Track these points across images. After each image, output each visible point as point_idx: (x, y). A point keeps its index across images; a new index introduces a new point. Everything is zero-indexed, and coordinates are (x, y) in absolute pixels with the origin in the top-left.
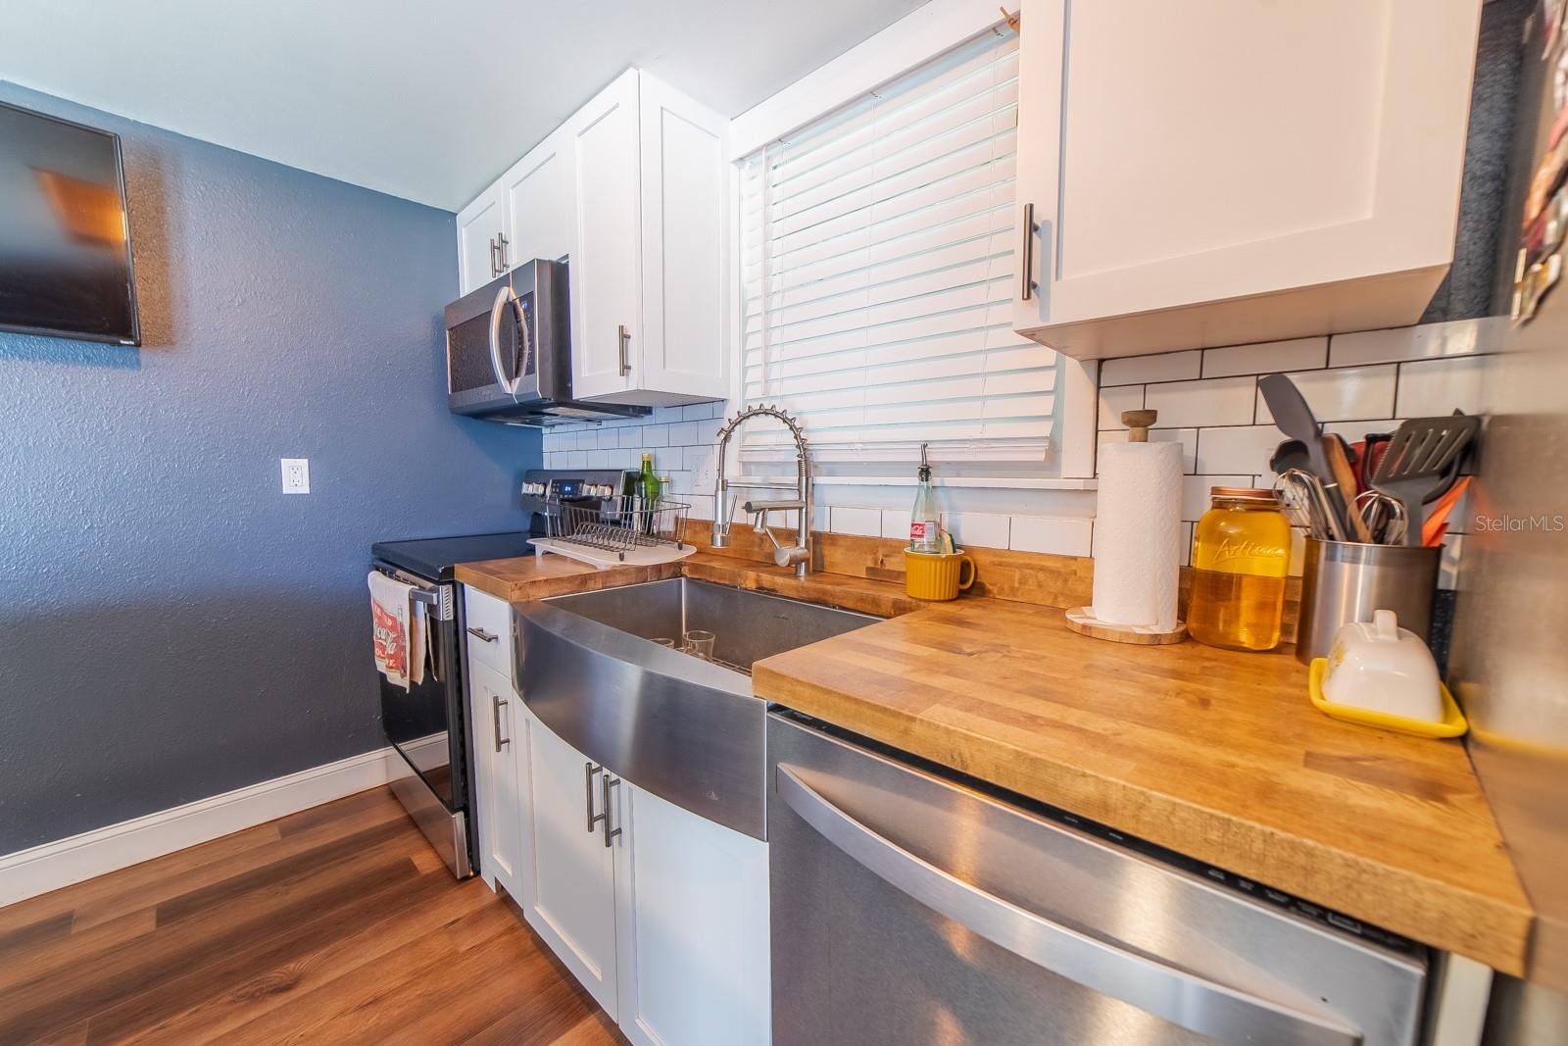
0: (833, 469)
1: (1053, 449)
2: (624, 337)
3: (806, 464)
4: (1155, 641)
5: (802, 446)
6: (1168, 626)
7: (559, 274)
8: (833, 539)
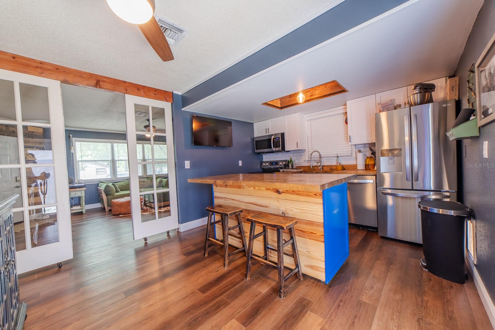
0: (323, 157)
1: (352, 154)
2: (297, 143)
3: (320, 157)
4: (363, 170)
5: (320, 155)
6: (364, 168)
7: (283, 135)
8: (324, 166)
